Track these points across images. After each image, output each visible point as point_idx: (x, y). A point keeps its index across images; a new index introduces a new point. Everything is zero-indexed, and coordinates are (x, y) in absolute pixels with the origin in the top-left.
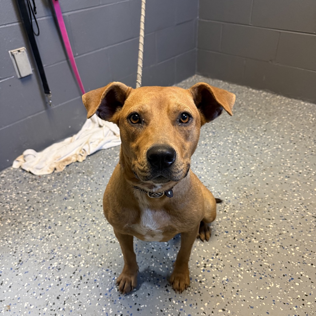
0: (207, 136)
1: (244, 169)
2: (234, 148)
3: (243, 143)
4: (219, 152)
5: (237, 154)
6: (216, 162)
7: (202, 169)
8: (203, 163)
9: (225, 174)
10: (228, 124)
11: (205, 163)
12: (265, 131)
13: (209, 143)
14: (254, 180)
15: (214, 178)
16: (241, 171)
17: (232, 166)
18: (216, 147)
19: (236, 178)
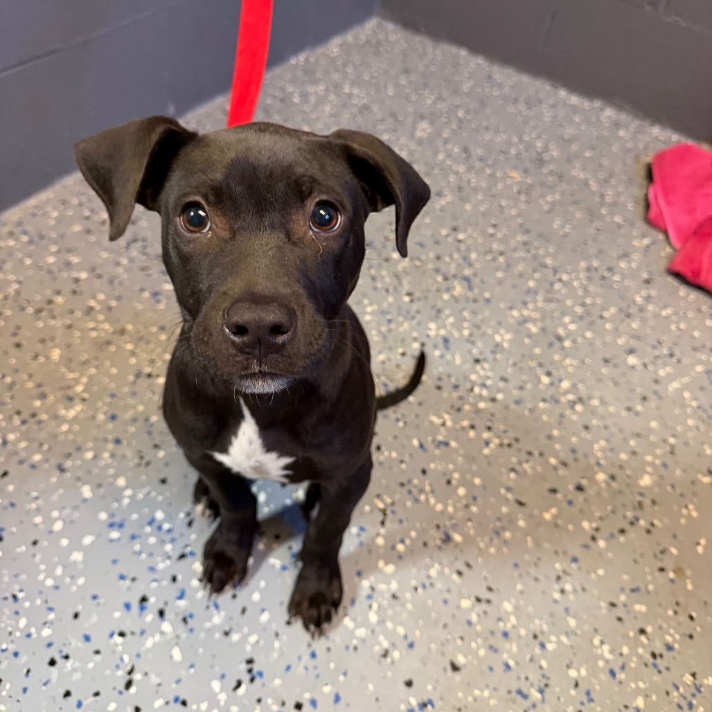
0: (446, 297)
1: (614, 485)
2: (553, 362)
3: (584, 337)
4: (501, 384)
5: (571, 397)
6: (497, 441)
7: (449, 482)
8: (447, 444)
9: (547, 516)
10: (513, 243)
11: (453, 444)
12: (647, 282)
13: (456, 334)
14: (663, 552)
15: (506, 542)
16: (605, 494)
17: (565, 464)
18: (485, 360)
19: (593, 538)
